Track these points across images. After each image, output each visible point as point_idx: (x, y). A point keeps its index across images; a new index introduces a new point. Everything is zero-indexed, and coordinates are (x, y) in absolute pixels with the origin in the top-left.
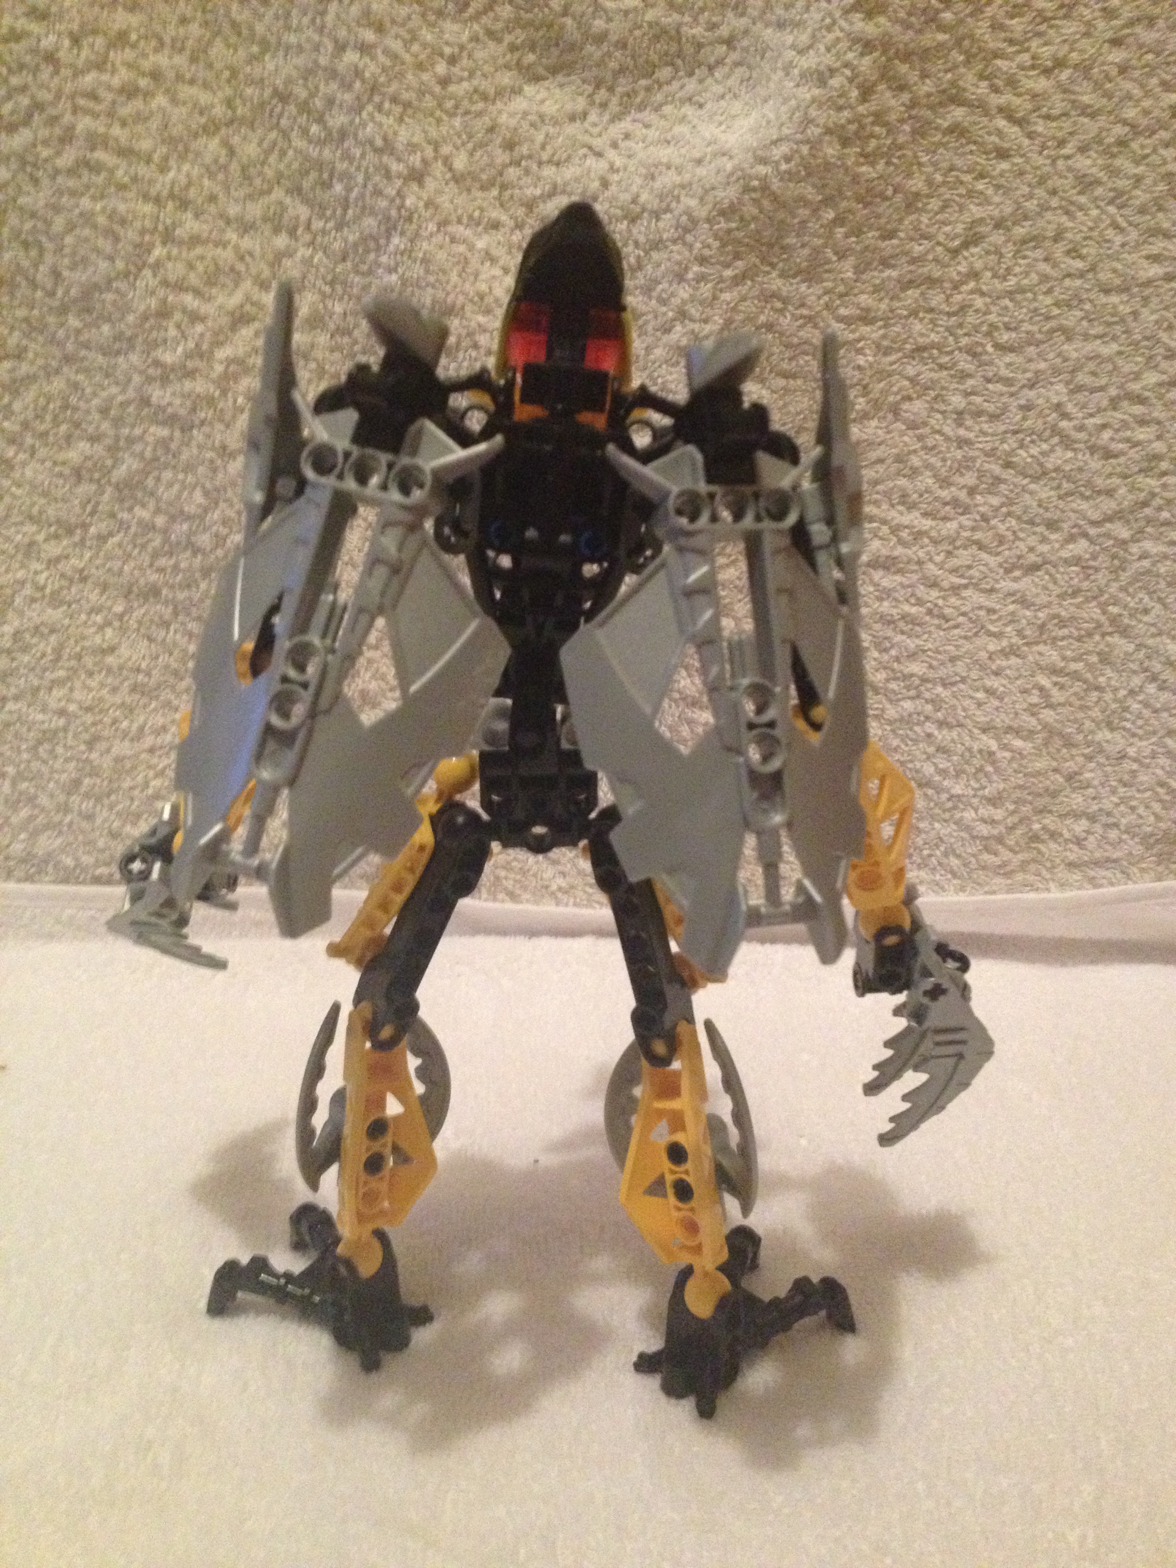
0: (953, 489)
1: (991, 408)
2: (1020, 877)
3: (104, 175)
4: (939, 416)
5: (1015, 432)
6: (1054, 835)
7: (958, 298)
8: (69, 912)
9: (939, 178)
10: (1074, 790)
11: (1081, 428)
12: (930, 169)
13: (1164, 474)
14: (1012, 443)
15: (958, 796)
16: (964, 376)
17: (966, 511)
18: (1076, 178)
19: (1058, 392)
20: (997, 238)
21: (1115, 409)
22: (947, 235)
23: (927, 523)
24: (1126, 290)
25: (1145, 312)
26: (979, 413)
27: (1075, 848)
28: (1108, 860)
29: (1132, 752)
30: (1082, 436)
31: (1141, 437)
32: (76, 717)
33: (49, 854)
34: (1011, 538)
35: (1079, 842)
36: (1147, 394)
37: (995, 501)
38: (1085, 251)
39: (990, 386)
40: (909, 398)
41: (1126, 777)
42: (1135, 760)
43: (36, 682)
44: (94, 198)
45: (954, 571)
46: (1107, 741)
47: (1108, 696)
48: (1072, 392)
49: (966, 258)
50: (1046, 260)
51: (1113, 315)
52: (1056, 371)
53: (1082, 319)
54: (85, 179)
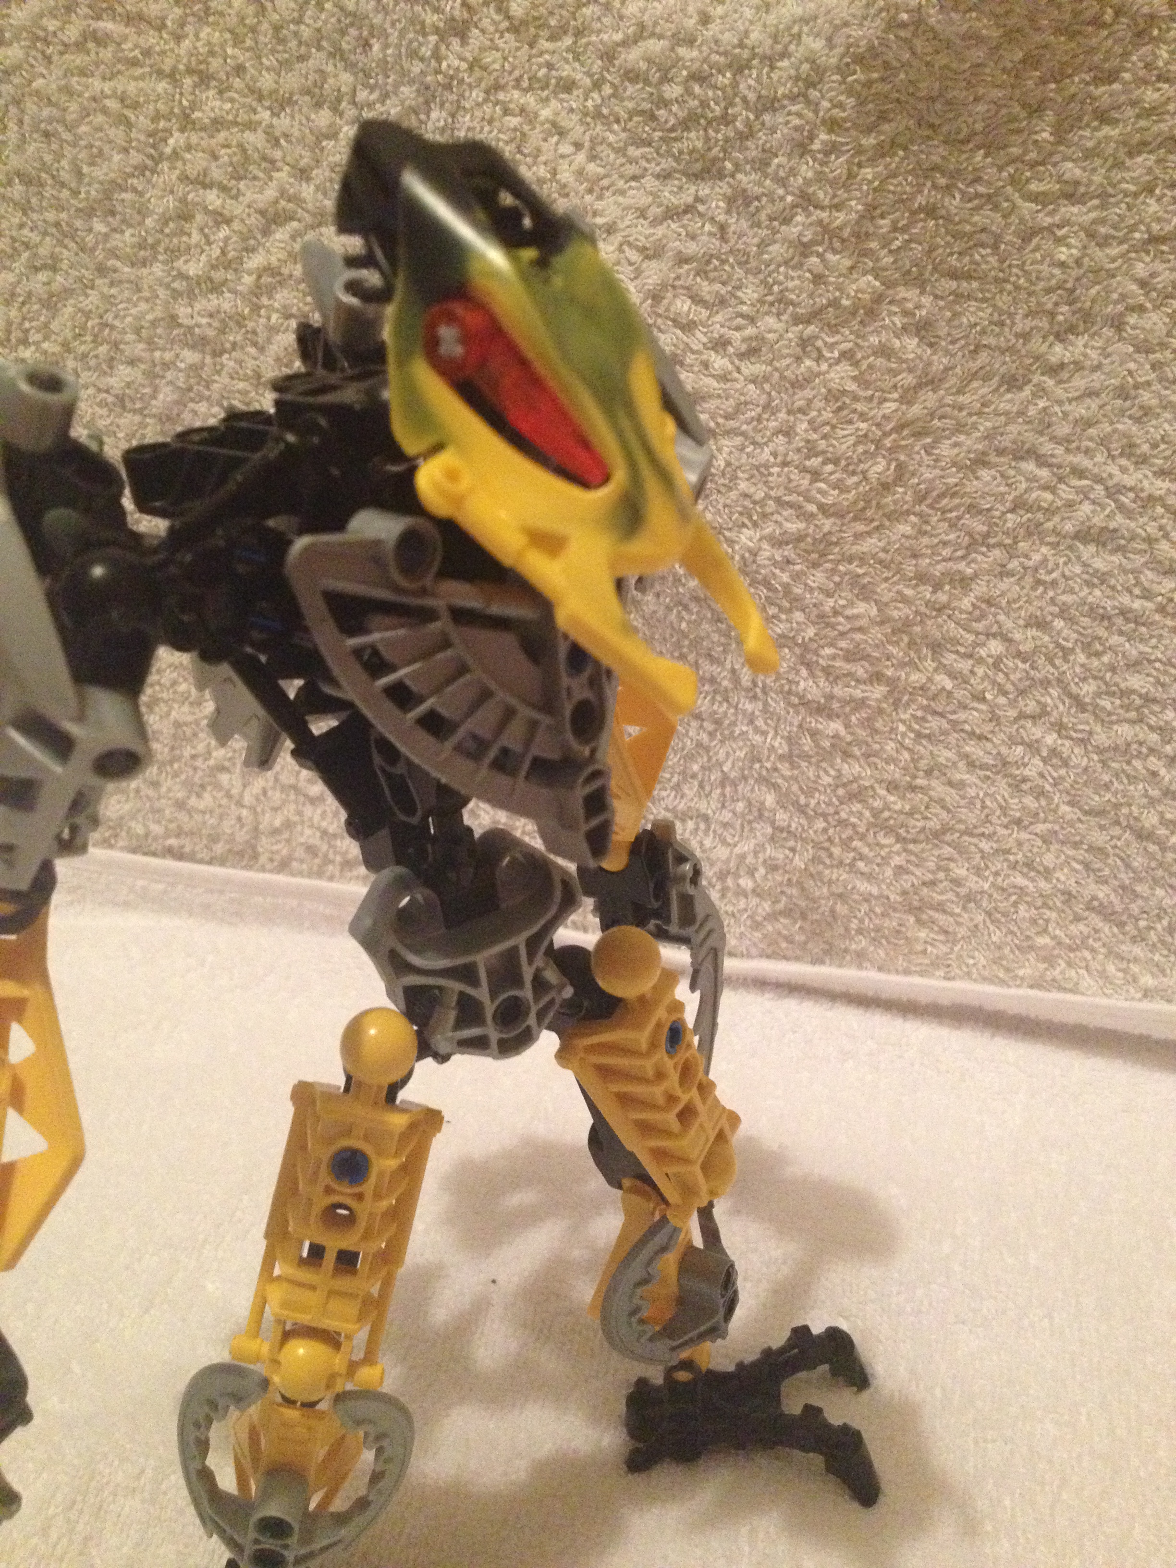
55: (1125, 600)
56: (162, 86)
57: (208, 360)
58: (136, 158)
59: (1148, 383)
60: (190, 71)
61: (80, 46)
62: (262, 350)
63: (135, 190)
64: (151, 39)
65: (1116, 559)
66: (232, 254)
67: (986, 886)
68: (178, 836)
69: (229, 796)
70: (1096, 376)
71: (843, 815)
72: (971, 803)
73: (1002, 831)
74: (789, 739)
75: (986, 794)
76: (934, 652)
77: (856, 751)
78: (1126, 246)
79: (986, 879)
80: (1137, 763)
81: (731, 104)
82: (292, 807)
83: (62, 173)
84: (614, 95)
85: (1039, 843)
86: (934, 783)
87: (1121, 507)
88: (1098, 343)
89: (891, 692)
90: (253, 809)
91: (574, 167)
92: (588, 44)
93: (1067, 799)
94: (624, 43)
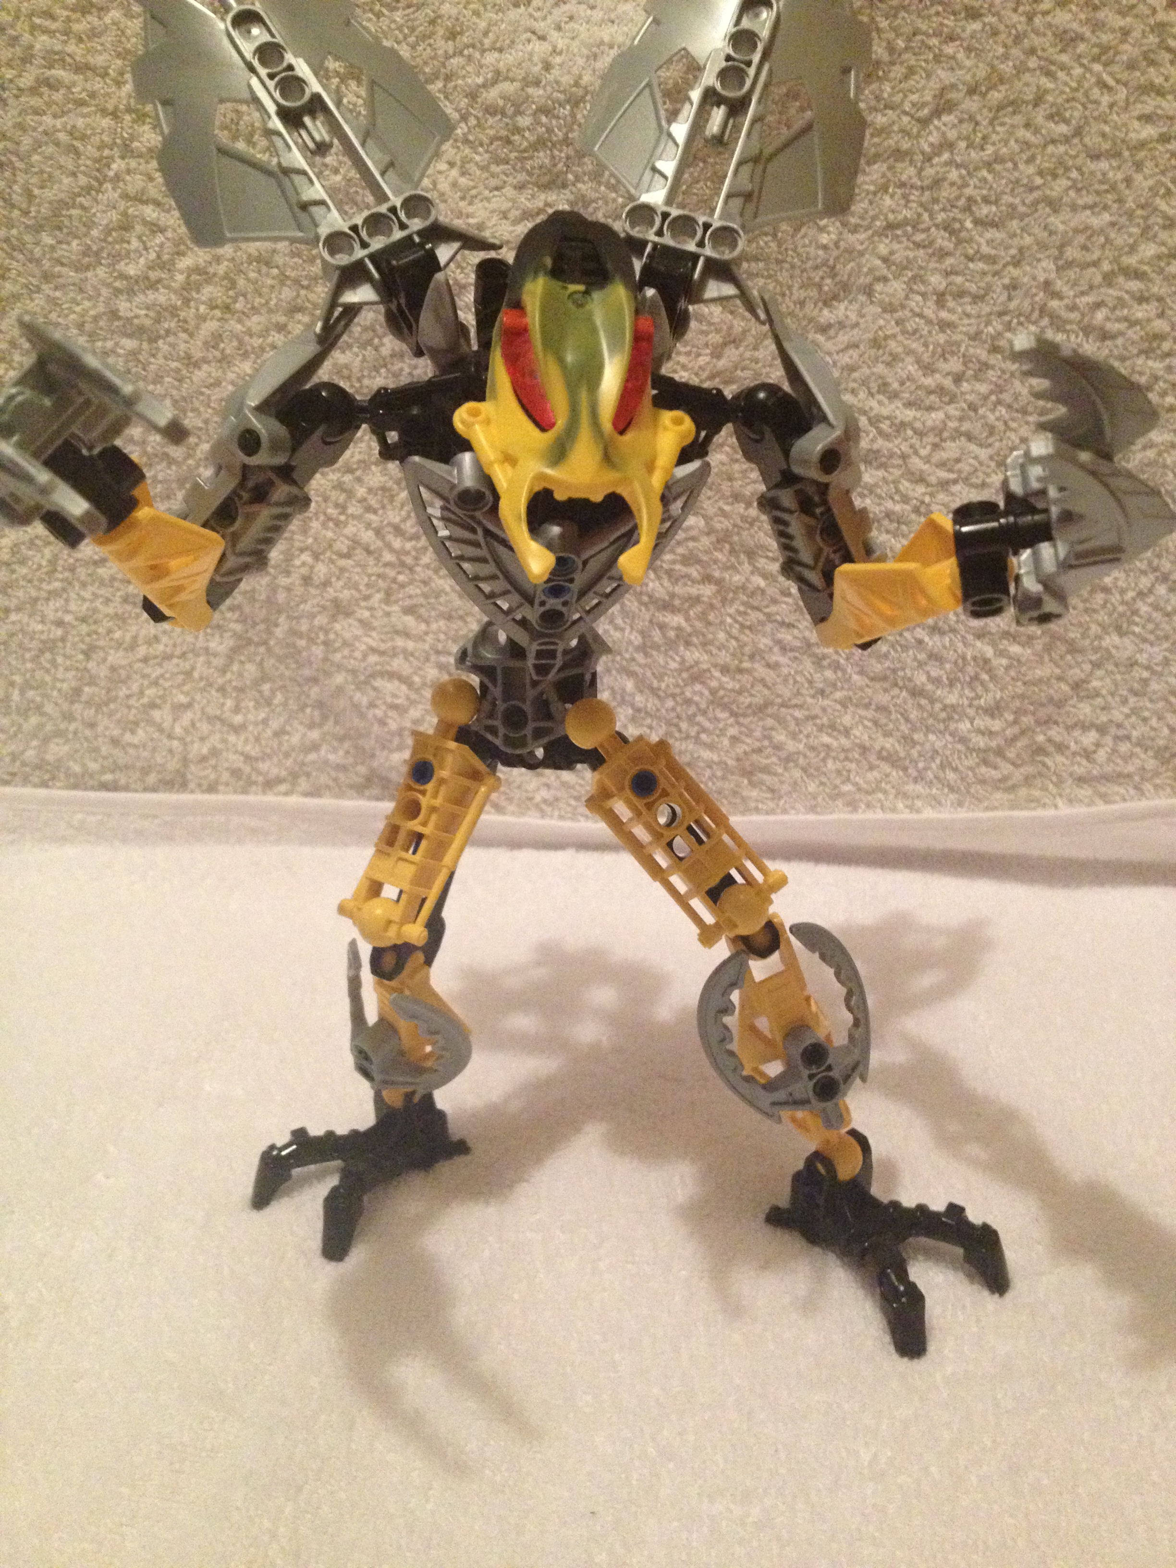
0: (937, 376)
1: (973, 288)
2: (1023, 792)
3: (62, 91)
4: (919, 298)
5: (1001, 314)
6: (1061, 748)
7: (929, 172)
8: (79, 816)
9: (901, 43)
10: (1081, 699)
11: (1073, 308)
12: (892, 35)
13: (1168, 355)
14: (997, 324)
15: (952, 706)
16: (943, 254)
17: (953, 400)
18: (1055, 35)
19: (1045, 268)
20: (972, 104)
21: (1110, 285)
22: (914, 105)
23: (910, 414)
24: (1118, 154)
25: (1138, 178)
26: (960, 294)
27: (1084, 762)
28: (1120, 775)
29: (1142, 658)
30: (1074, 316)
31: (1140, 315)
32: (74, 627)
33: (59, 760)
34: (1002, 428)
35: (1088, 755)
36: (1146, 268)
37: (983, 388)
38: (1067, 115)
39: (971, 265)
40: (885, 279)
41: (1136, 686)
42: (1147, 668)
43: (34, 593)
44: (55, 116)
45: (942, 465)
46: (1117, 648)
47: (1115, 598)
48: (1059, 269)
49: (938, 128)
50: (1027, 126)
51: (1101, 182)
52: (1043, 246)
53: (1070, 188)
54: (46, 98)
55: (889, 505)
56: (106, 122)
57: (145, 346)
58: (83, 180)
59: (894, 336)
60: (129, 110)
61: (34, 91)
62: (191, 335)
63: (83, 208)
64: (97, 84)
65: (881, 473)
66: (166, 257)
67: (801, 747)
68: (113, 772)
69: (161, 730)
70: (855, 331)
71: (688, 694)
72: (786, 681)
73: (809, 700)
74: (642, 633)
75: (796, 672)
76: (750, 558)
77: (695, 640)
78: (870, 232)
79: (800, 741)
80: (907, 634)
81: (571, 130)
82: (218, 736)
83: (14, 196)
84: (479, 125)
85: (838, 707)
86: (756, 665)
87: (881, 432)
88: (855, 306)
89: (718, 592)
90: (181, 739)
91: (450, 179)
92: (455, 87)
93: (857, 669)
94: (484, 86)
